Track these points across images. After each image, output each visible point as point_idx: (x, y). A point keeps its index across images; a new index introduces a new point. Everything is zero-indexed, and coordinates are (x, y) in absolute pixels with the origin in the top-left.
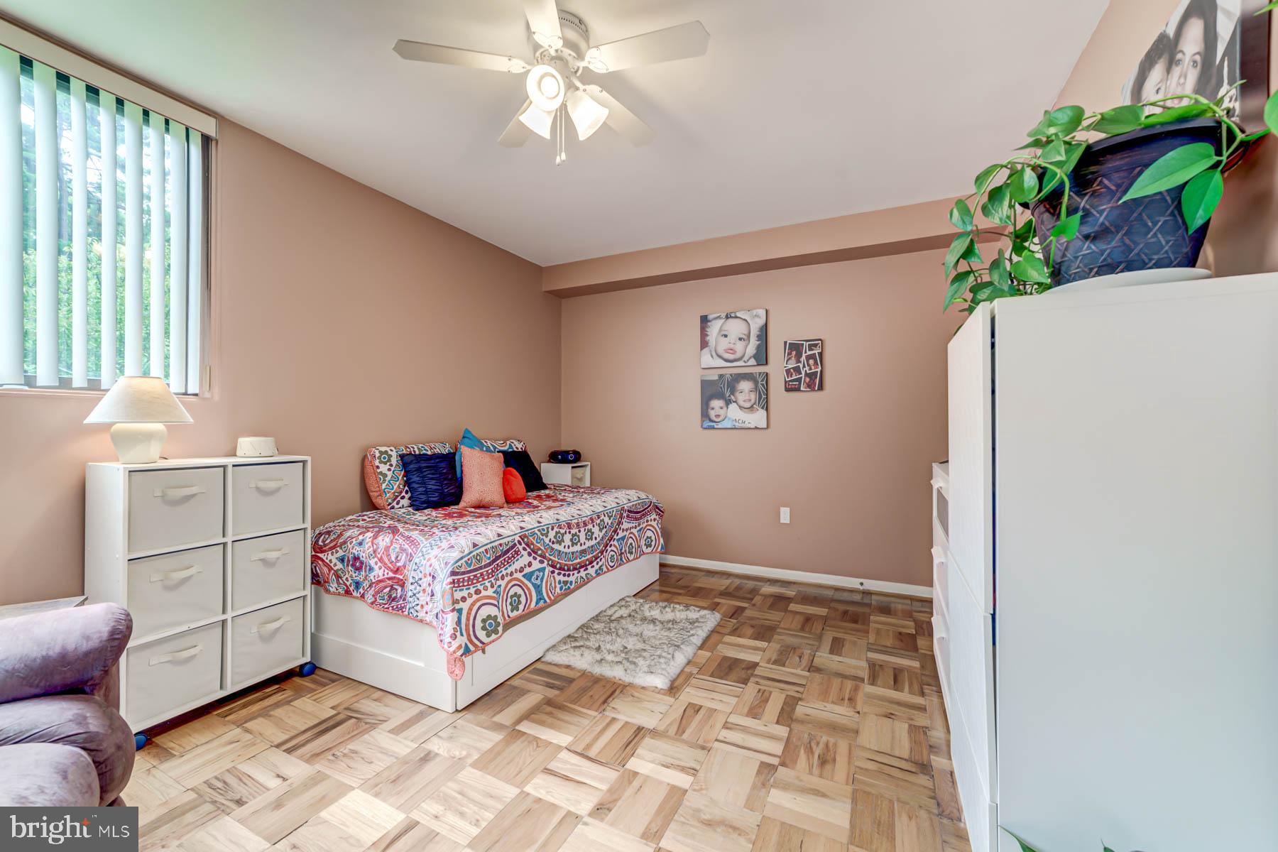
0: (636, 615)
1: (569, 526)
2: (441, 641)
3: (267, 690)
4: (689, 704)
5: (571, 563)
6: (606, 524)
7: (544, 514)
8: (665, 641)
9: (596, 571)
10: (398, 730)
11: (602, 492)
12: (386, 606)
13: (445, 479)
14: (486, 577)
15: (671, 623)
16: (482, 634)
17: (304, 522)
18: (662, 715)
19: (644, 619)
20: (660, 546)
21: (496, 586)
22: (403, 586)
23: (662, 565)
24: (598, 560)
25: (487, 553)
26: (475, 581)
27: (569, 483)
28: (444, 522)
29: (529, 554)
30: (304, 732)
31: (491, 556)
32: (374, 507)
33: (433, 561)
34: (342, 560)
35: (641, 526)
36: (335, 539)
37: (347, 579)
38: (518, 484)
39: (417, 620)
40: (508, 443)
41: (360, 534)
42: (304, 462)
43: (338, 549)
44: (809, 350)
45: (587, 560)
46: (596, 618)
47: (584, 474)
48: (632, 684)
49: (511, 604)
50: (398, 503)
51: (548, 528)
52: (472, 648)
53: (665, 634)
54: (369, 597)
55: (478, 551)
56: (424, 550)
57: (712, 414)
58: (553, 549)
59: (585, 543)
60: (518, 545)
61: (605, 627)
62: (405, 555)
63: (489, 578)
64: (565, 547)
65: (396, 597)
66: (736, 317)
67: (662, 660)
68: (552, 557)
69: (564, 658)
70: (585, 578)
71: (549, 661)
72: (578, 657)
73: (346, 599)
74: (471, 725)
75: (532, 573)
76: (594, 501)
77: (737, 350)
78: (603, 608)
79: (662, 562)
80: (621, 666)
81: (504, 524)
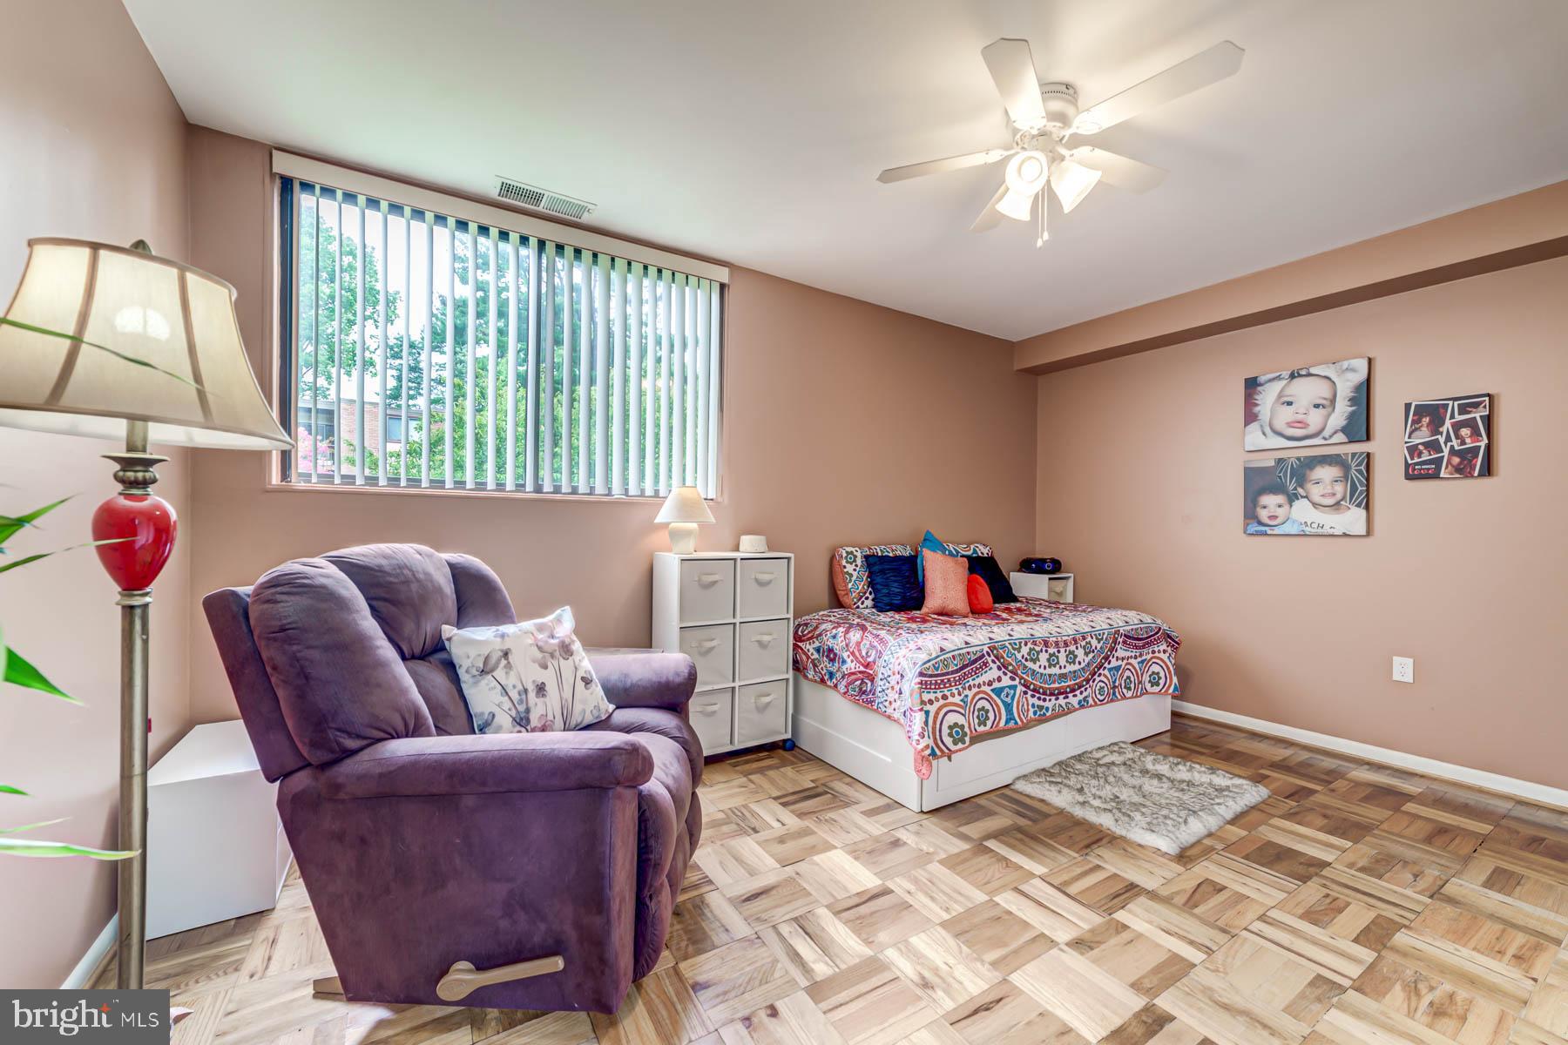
0: (1133, 765)
1: (1046, 643)
2: (910, 737)
3: (761, 755)
4: (1207, 879)
5: (1047, 686)
6: (1094, 648)
7: (1016, 627)
8: (1175, 802)
9: (1080, 702)
10: (871, 813)
11: (1089, 610)
12: (857, 698)
13: (907, 583)
14: (953, 684)
15: (1185, 784)
16: (948, 741)
17: (788, 613)
18: (1165, 881)
19: (1145, 772)
20: (1173, 687)
21: (963, 695)
22: (872, 680)
23: (1175, 714)
24: (1083, 689)
25: (954, 659)
26: (942, 686)
27: (1046, 597)
28: (908, 625)
29: (999, 668)
30: (794, 793)
31: (958, 663)
32: (840, 605)
33: (901, 659)
34: (818, 650)
35: (1144, 658)
36: (812, 631)
37: (822, 669)
38: (985, 595)
39: (885, 716)
40: (972, 547)
41: (834, 628)
42: (789, 559)
43: (815, 640)
44: (1460, 414)
45: (1068, 686)
46: (1079, 758)
47: (1065, 588)
48: (1125, 838)
49: (978, 717)
50: (862, 603)
51: (1020, 643)
52: (938, 753)
53: (1176, 794)
54: (842, 688)
55: (945, 656)
56: (893, 648)
57: (1263, 515)
58: (1025, 667)
59: (1065, 667)
60: (987, 657)
61: (1090, 770)
62: (874, 652)
63: (956, 685)
64: (1041, 665)
65: (865, 691)
66: (1309, 375)
67: (1168, 822)
68: (1024, 676)
69: (1038, 791)
70: (1064, 706)
71: (1020, 790)
72: (1056, 793)
73: (821, 687)
74: (938, 829)
75: (1002, 689)
76: (1079, 620)
77: (1308, 422)
78: (1089, 749)
79: (1175, 709)
80: (1110, 815)
81: (971, 633)
